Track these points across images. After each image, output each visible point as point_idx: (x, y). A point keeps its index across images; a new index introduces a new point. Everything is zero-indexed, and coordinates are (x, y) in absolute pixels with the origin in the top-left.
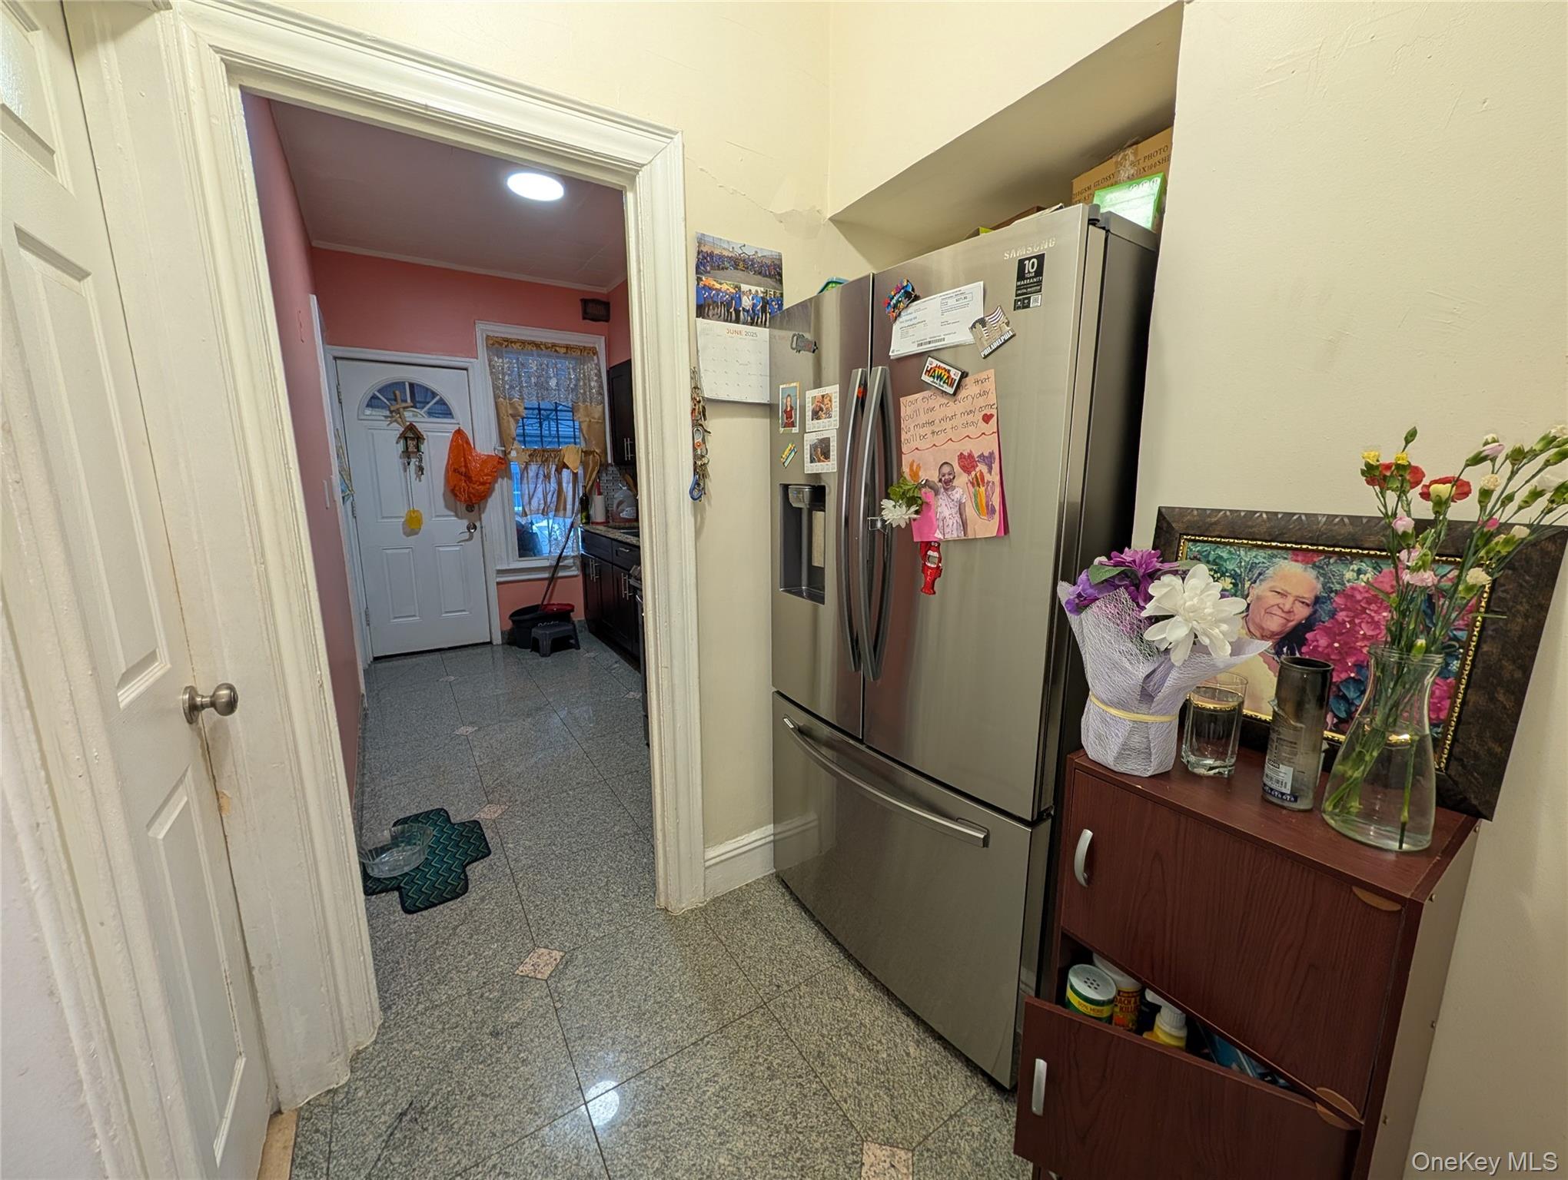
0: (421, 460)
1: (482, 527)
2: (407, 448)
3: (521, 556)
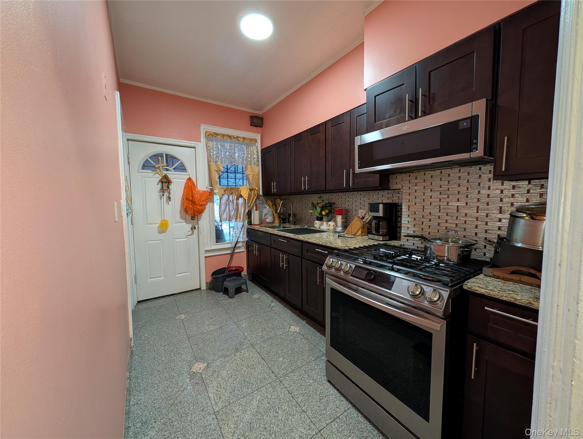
0: (170, 194)
1: (198, 228)
2: (163, 187)
3: (217, 242)
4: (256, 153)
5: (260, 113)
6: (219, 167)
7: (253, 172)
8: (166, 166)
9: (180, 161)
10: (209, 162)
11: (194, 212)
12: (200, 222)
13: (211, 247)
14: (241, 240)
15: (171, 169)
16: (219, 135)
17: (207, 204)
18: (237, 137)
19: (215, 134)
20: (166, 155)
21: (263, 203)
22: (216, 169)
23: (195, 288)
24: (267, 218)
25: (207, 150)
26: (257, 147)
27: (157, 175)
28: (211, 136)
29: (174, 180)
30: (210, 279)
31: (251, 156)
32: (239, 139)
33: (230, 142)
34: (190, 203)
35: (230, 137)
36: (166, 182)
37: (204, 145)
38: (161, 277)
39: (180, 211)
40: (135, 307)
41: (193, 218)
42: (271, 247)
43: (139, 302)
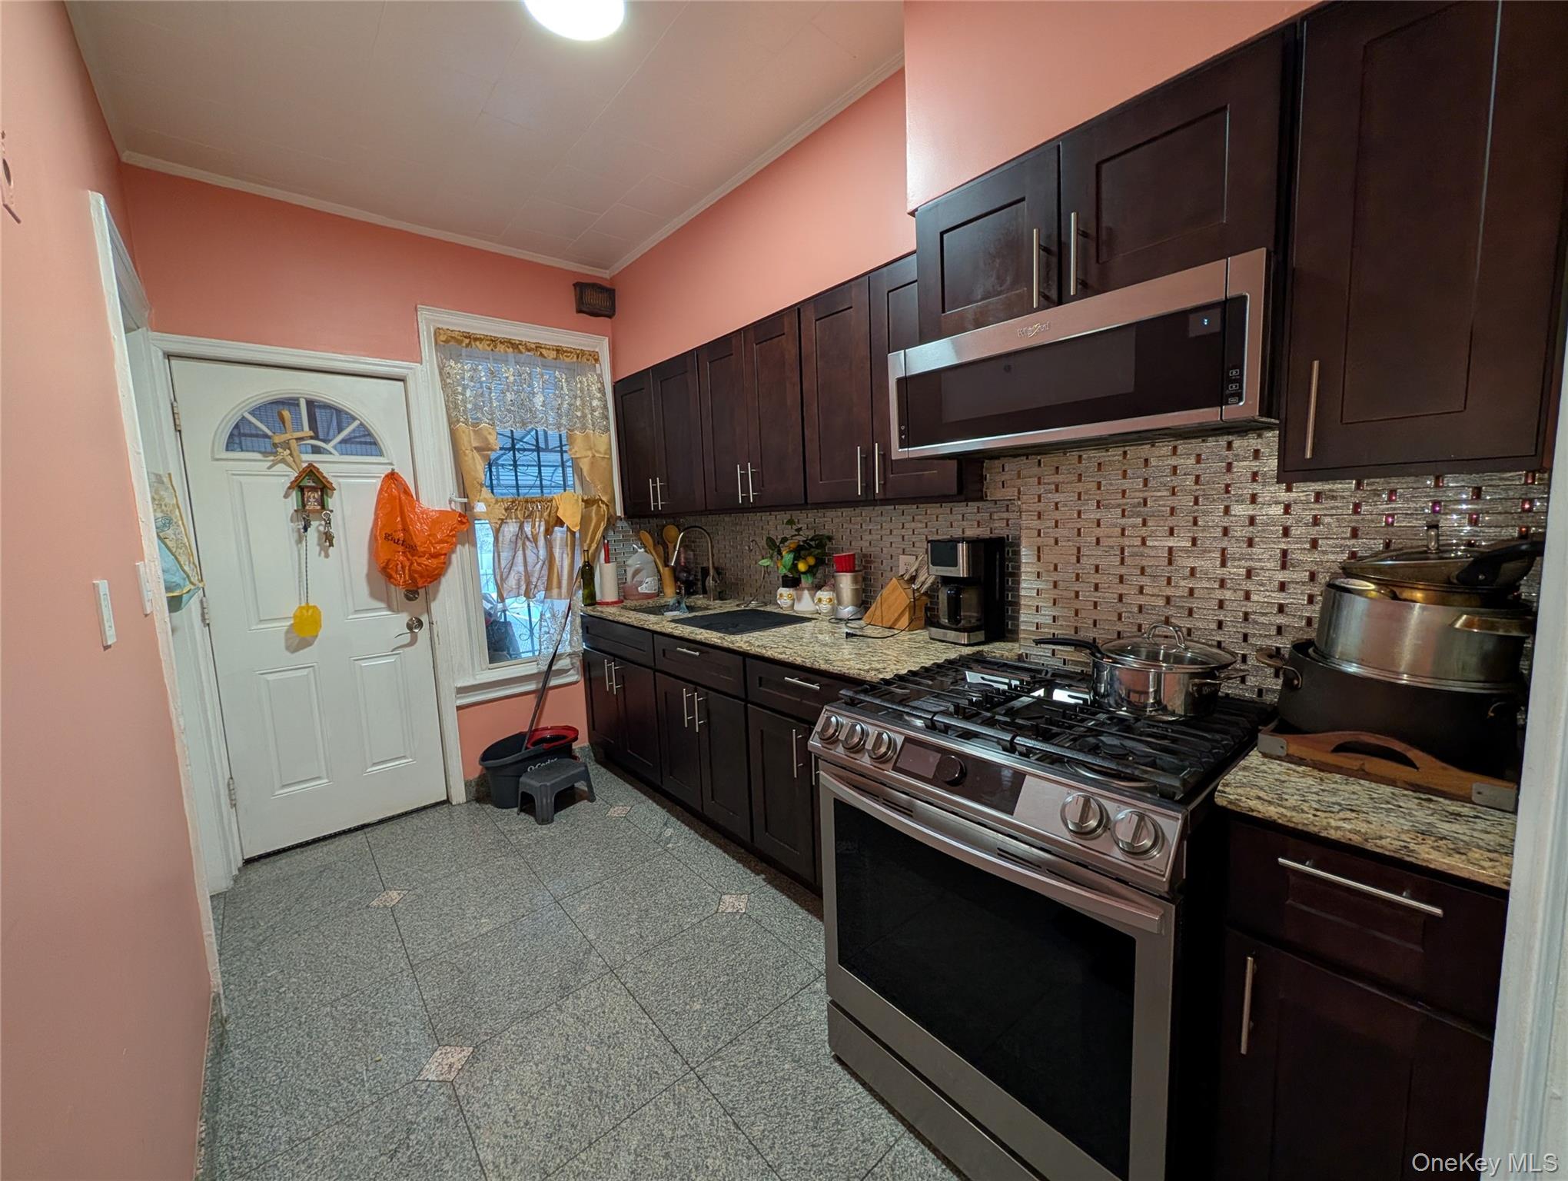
0: (328, 523)
1: (431, 623)
2: (304, 505)
3: (492, 660)
4: (599, 395)
5: (605, 275)
6: (486, 439)
7: (591, 449)
8: (312, 438)
9: (357, 423)
10: (452, 423)
11: (412, 577)
12: (434, 606)
13: (474, 675)
14: (565, 648)
15: (329, 447)
16: (480, 340)
17: (453, 551)
18: (538, 347)
19: (468, 336)
20: (310, 404)
21: (626, 539)
22: (475, 444)
23: (433, 802)
24: (641, 583)
25: (445, 386)
26: (600, 376)
27: (281, 467)
28: (452, 344)
29: (341, 480)
30: (477, 770)
31: (583, 404)
32: (544, 352)
33: (517, 363)
34: (401, 549)
35: (514, 345)
36: (313, 489)
37: (432, 373)
38: (319, 778)
39: (369, 576)
40: (236, 880)
41: (411, 594)
42: (656, 670)
43: (248, 862)
